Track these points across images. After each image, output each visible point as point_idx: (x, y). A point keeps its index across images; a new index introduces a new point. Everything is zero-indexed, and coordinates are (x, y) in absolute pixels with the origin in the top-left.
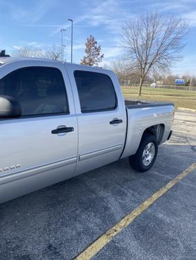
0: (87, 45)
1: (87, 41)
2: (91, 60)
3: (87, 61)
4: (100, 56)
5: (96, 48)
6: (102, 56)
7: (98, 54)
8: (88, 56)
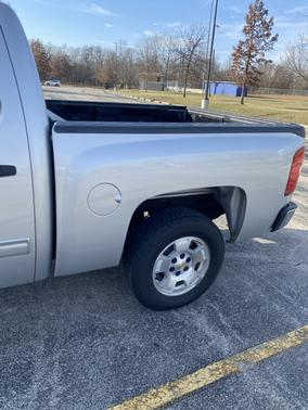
0: (247, 18)
1: (249, 11)
2: (252, 48)
3: (245, 49)
4: (271, 37)
6: (274, 39)
7: (268, 35)
8: (247, 40)
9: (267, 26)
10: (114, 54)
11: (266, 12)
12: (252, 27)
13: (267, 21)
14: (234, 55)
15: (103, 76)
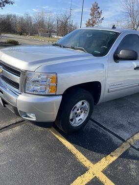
0: (92, 10)
1: (92, 6)
2: (94, 22)
3: (91, 22)
4: (101, 18)
5: (98, 12)
6: (102, 19)
7: (100, 17)
8: (92, 19)
9: (99, 14)
10: (22, 18)
11: (99, 8)
12: (93, 13)
13: (100, 12)
14: (87, 24)
15: (18, 29)
